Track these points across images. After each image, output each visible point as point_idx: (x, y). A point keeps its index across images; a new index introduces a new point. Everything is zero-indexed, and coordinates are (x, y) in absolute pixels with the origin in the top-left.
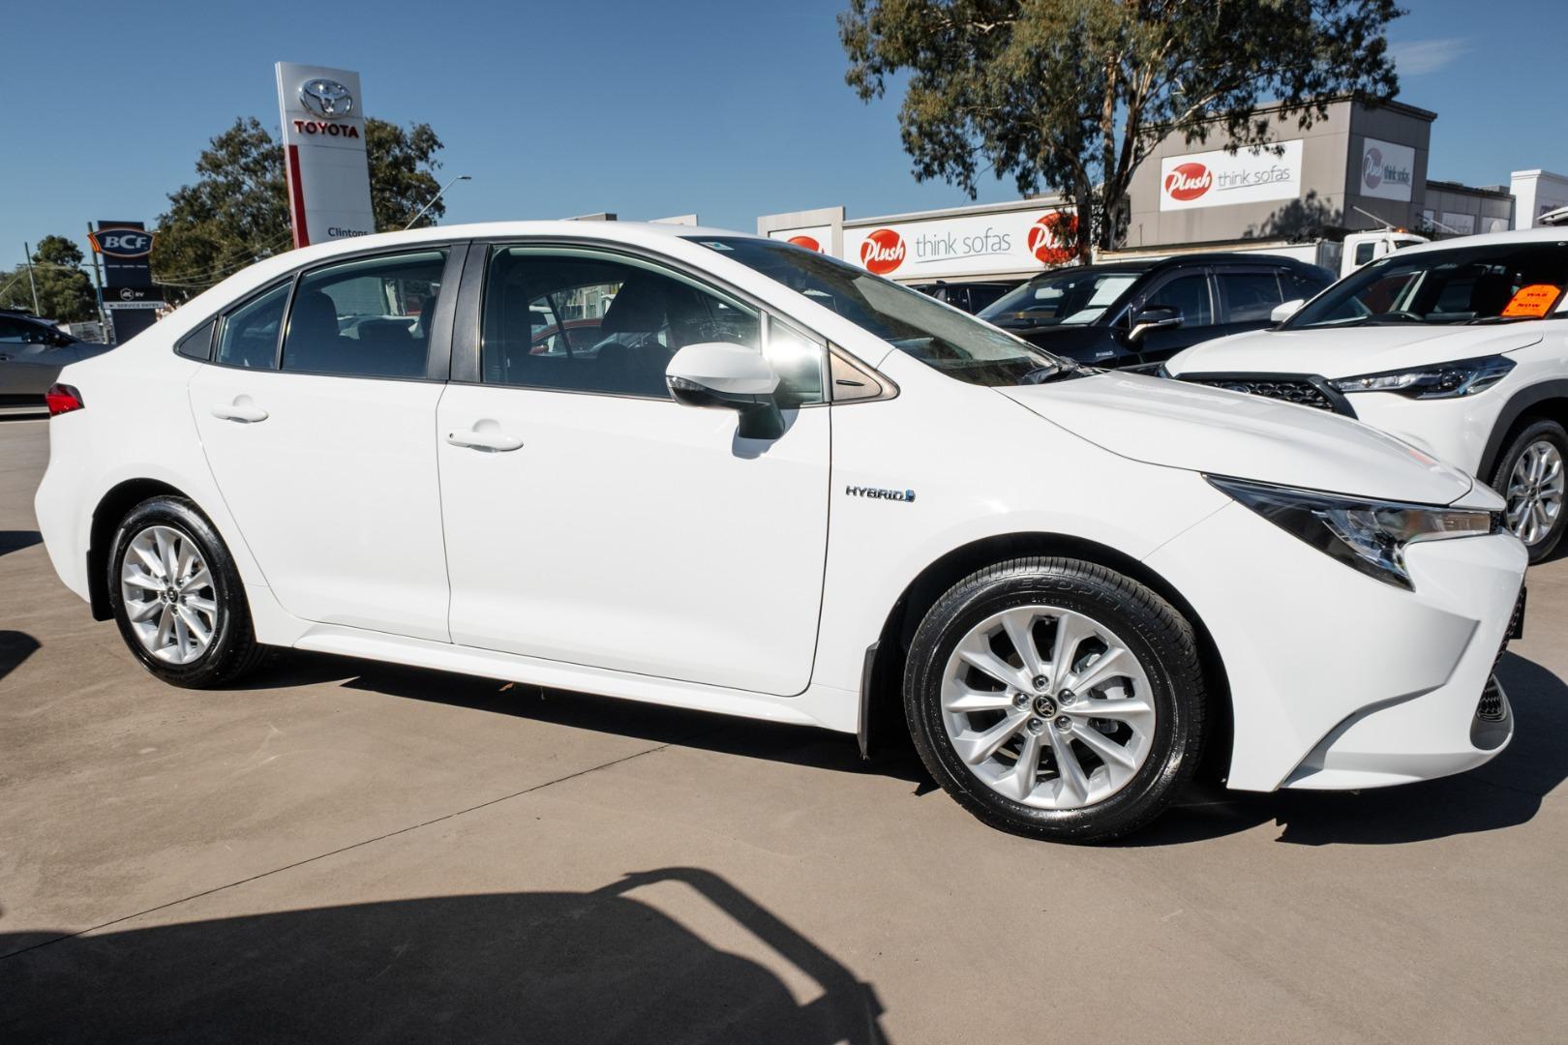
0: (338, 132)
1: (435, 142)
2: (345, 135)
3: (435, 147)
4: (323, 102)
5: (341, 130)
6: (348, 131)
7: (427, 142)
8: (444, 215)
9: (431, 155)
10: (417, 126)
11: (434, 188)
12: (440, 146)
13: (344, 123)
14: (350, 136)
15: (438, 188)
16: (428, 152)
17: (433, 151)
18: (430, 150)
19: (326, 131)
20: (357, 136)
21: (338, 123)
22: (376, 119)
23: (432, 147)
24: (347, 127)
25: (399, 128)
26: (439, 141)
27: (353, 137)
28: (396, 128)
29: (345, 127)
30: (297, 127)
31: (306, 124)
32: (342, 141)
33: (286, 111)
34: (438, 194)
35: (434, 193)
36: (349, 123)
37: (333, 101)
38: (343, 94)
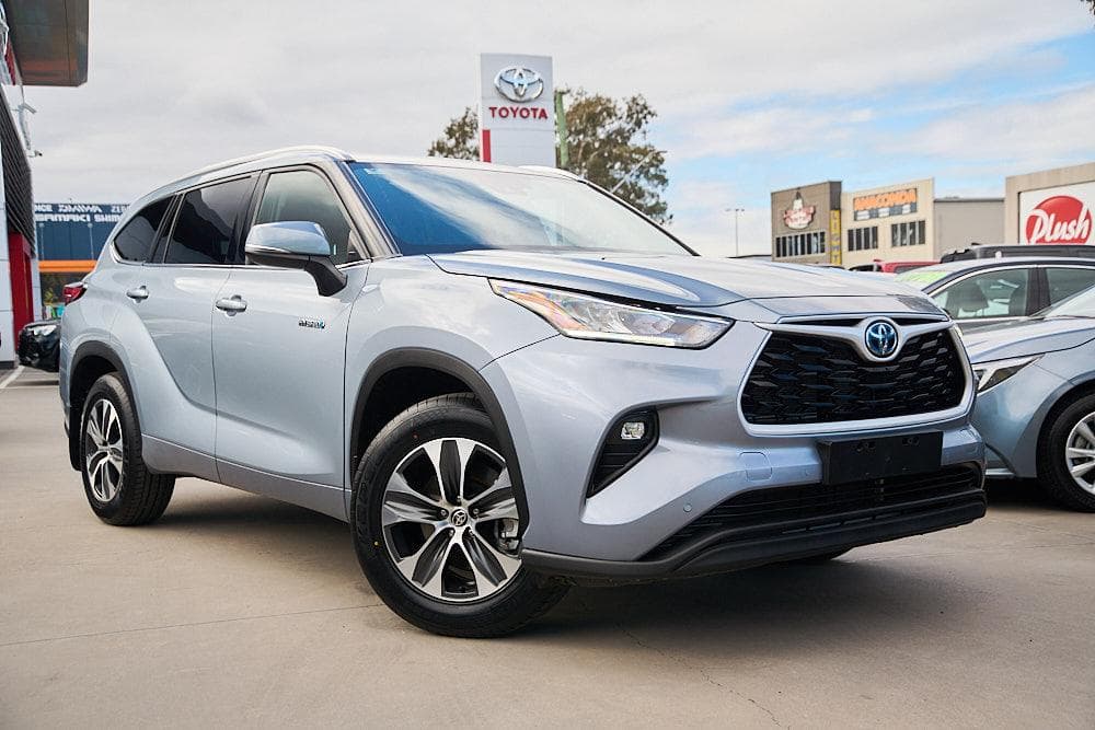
0: (529, 114)
1: (649, 113)
2: (535, 117)
3: (649, 117)
4: (517, 86)
5: (531, 113)
6: (538, 114)
7: (639, 113)
9: (644, 126)
10: (629, 99)
12: (654, 116)
13: (534, 106)
14: (540, 118)
15: (662, 161)
17: (647, 121)
18: (643, 121)
19: (518, 114)
20: (546, 117)
21: (529, 106)
23: (645, 117)
24: (537, 109)
25: (613, 100)
26: (652, 110)
27: (543, 119)
28: (609, 100)
29: (535, 110)
30: (490, 113)
31: (499, 107)
32: (532, 122)
33: (483, 98)
34: (661, 167)
35: (657, 166)
36: (539, 106)
37: (525, 86)
38: (536, 77)
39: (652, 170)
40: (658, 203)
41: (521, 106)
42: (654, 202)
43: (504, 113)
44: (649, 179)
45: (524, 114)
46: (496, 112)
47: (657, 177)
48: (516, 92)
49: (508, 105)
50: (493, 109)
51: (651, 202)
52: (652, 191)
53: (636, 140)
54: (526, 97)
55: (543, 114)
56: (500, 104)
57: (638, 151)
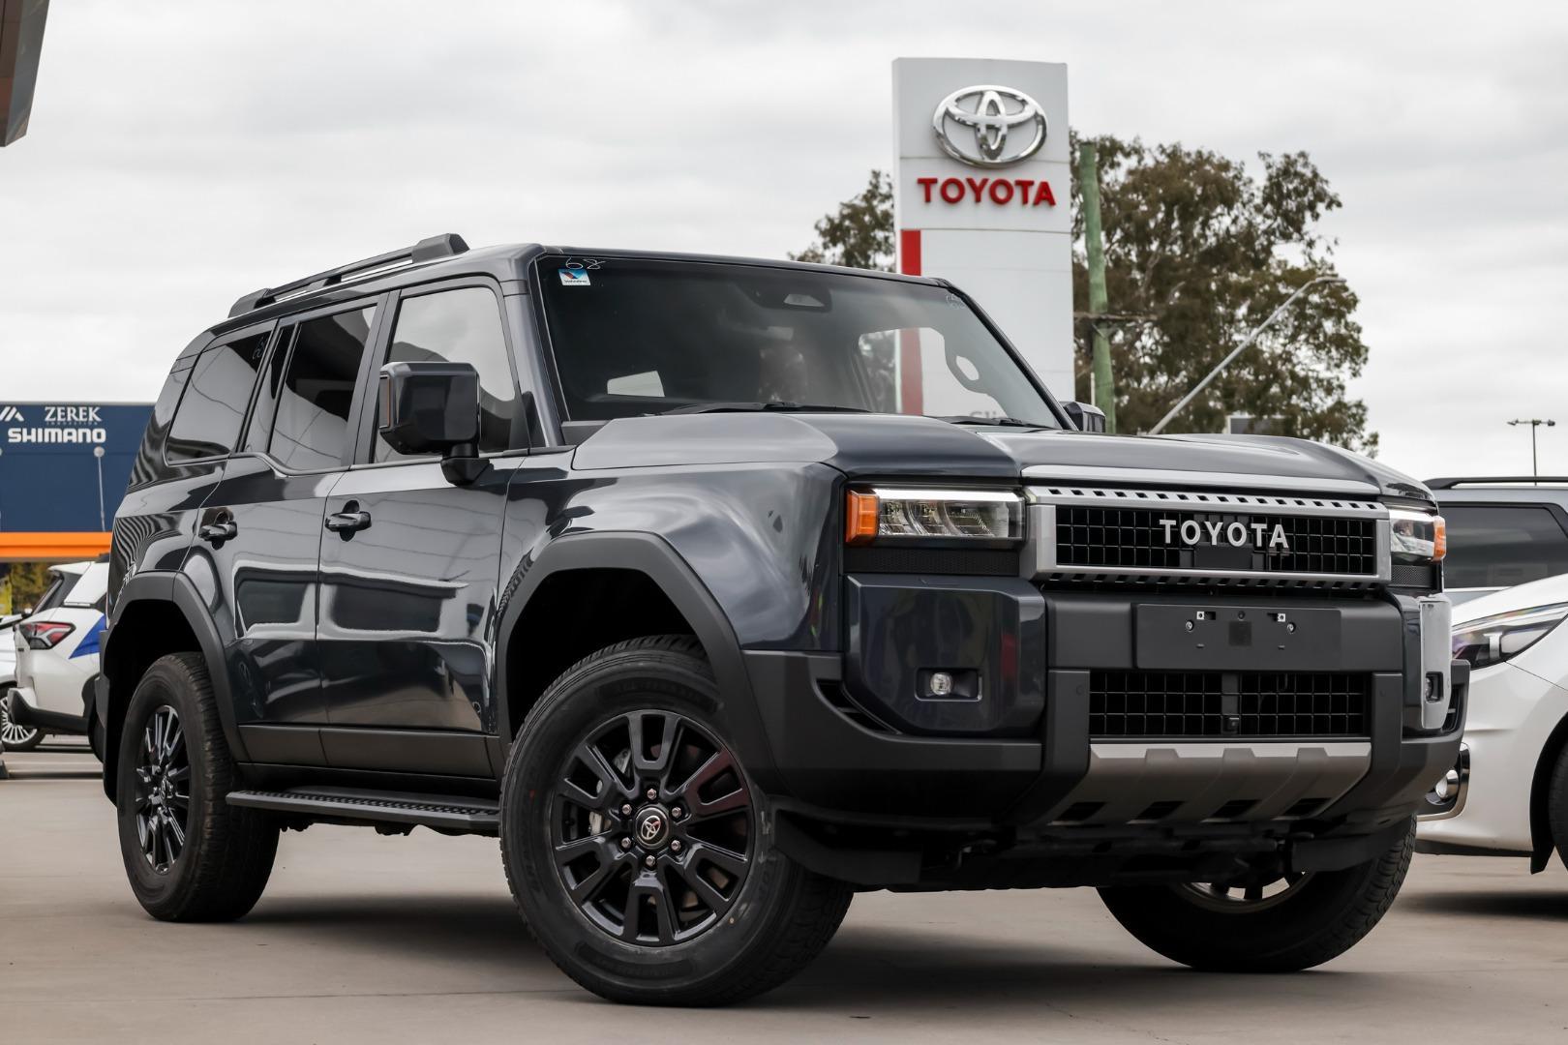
0: (1010, 194)
1: (1320, 196)
2: (1025, 201)
3: (1321, 207)
4: (983, 130)
5: (1018, 193)
6: (1033, 193)
7: (1300, 194)
8: (1364, 369)
9: (1309, 225)
10: (1278, 161)
11: (1340, 301)
12: (1333, 203)
13: (1025, 177)
14: (1036, 203)
15: (1351, 303)
16: (1303, 222)
17: (1316, 217)
18: (1308, 215)
19: (985, 194)
20: (1052, 202)
21: (1011, 177)
22: (1185, 149)
23: (1312, 207)
24: (1031, 183)
25: (1235, 165)
27: (1044, 205)
29: (1025, 185)
30: (920, 192)
31: (940, 179)
32: (1019, 214)
33: (902, 158)
34: (1351, 318)
35: (1341, 316)
36: (1036, 174)
37: (1004, 131)
38: (1028, 112)
39: (1329, 326)
40: (1340, 406)
41: (993, 178)
42: (1330, 402)
43: (952, 193)
44: (1318, 347)
45: (1000, 194)
46: (935, 191)
47: (1339, 341)
48: (982, 143)
49: (962, 176)
50: (927, 183)
51: (1322, 402)
52: (1325, 374)
53: (1289, 254)
54: (1005, 156)
55: (1045, 195)
56: (943, 173)
57: (1294, 277)
